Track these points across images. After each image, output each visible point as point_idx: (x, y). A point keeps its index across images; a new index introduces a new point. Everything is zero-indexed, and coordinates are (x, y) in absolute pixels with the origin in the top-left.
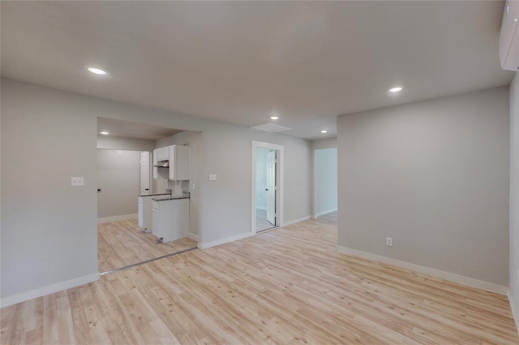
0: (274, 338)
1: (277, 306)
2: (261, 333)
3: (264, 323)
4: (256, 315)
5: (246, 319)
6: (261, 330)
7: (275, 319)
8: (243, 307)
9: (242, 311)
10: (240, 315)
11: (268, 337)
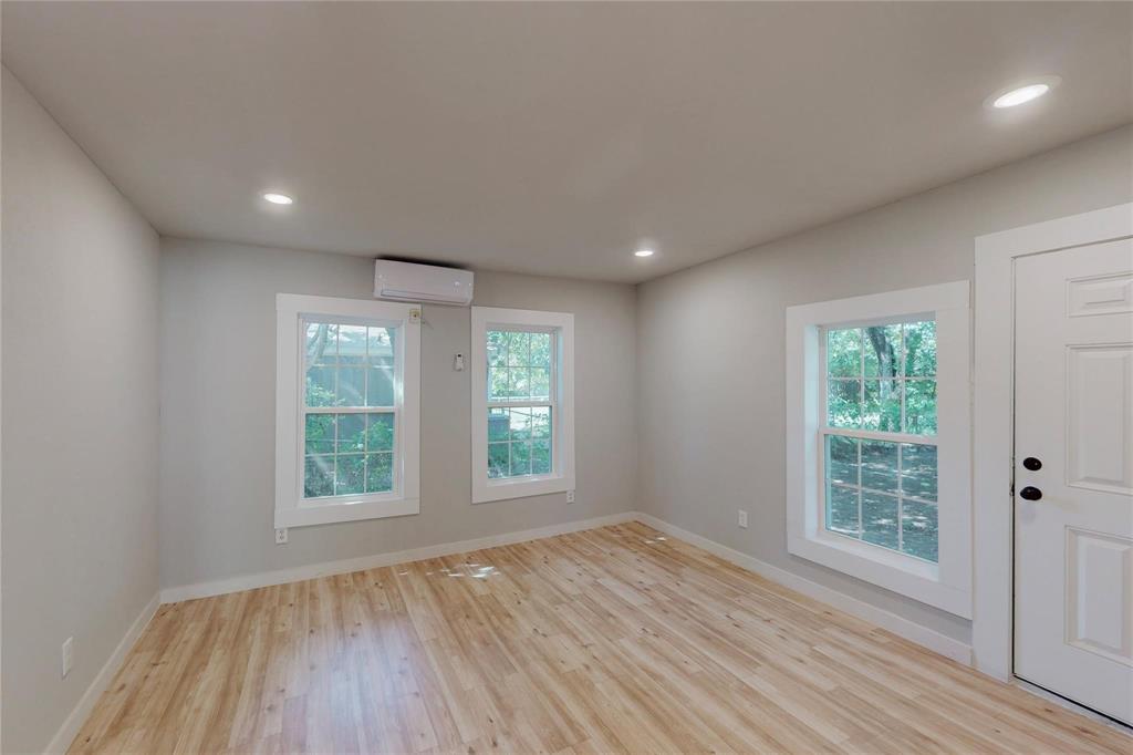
0: (578, 643)
1: (549, 694)
2: (596, 654)
3: (587, 667)
4: (598, 686)
5: (621, 684)
6: (595, 658)
7: (565, 669)
8: (628, 713)
9: (630, 705)
10: (634, 697)
11: (586, 647)
